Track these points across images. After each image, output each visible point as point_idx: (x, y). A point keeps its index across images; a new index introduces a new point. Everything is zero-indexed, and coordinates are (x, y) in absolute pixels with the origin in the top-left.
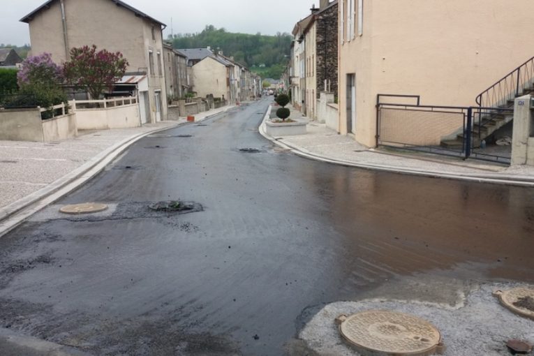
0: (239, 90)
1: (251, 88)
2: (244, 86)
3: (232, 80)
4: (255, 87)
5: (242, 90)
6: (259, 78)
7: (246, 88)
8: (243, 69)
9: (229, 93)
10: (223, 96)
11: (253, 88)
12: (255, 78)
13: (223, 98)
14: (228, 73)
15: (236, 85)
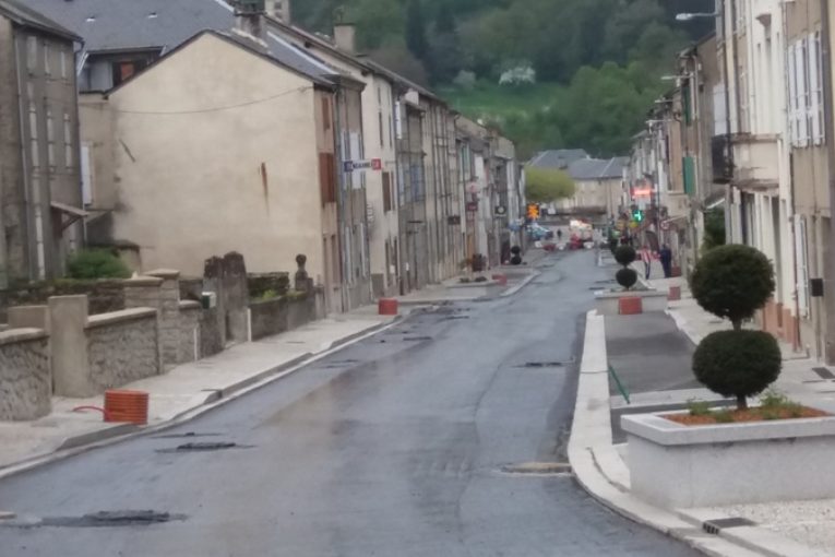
0: (388, 226)
1: (457, 208)
2: (419, 199)
3: (349, 167)
4: (485, 205)
5: (409, 226)
6: (505, 148)
7: (431, 211)
8: (412, 97)
9: (334, 243)
10: (301, 260)
11: (472, 206)
12: (481, 148)
13: (302, 276)
14: (329, 124)
15: (375, 195)
